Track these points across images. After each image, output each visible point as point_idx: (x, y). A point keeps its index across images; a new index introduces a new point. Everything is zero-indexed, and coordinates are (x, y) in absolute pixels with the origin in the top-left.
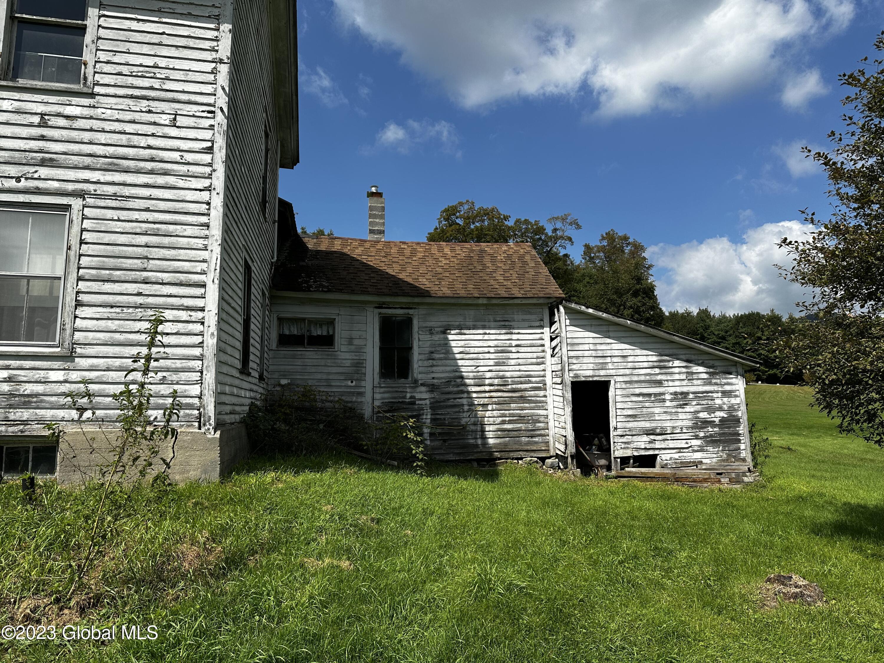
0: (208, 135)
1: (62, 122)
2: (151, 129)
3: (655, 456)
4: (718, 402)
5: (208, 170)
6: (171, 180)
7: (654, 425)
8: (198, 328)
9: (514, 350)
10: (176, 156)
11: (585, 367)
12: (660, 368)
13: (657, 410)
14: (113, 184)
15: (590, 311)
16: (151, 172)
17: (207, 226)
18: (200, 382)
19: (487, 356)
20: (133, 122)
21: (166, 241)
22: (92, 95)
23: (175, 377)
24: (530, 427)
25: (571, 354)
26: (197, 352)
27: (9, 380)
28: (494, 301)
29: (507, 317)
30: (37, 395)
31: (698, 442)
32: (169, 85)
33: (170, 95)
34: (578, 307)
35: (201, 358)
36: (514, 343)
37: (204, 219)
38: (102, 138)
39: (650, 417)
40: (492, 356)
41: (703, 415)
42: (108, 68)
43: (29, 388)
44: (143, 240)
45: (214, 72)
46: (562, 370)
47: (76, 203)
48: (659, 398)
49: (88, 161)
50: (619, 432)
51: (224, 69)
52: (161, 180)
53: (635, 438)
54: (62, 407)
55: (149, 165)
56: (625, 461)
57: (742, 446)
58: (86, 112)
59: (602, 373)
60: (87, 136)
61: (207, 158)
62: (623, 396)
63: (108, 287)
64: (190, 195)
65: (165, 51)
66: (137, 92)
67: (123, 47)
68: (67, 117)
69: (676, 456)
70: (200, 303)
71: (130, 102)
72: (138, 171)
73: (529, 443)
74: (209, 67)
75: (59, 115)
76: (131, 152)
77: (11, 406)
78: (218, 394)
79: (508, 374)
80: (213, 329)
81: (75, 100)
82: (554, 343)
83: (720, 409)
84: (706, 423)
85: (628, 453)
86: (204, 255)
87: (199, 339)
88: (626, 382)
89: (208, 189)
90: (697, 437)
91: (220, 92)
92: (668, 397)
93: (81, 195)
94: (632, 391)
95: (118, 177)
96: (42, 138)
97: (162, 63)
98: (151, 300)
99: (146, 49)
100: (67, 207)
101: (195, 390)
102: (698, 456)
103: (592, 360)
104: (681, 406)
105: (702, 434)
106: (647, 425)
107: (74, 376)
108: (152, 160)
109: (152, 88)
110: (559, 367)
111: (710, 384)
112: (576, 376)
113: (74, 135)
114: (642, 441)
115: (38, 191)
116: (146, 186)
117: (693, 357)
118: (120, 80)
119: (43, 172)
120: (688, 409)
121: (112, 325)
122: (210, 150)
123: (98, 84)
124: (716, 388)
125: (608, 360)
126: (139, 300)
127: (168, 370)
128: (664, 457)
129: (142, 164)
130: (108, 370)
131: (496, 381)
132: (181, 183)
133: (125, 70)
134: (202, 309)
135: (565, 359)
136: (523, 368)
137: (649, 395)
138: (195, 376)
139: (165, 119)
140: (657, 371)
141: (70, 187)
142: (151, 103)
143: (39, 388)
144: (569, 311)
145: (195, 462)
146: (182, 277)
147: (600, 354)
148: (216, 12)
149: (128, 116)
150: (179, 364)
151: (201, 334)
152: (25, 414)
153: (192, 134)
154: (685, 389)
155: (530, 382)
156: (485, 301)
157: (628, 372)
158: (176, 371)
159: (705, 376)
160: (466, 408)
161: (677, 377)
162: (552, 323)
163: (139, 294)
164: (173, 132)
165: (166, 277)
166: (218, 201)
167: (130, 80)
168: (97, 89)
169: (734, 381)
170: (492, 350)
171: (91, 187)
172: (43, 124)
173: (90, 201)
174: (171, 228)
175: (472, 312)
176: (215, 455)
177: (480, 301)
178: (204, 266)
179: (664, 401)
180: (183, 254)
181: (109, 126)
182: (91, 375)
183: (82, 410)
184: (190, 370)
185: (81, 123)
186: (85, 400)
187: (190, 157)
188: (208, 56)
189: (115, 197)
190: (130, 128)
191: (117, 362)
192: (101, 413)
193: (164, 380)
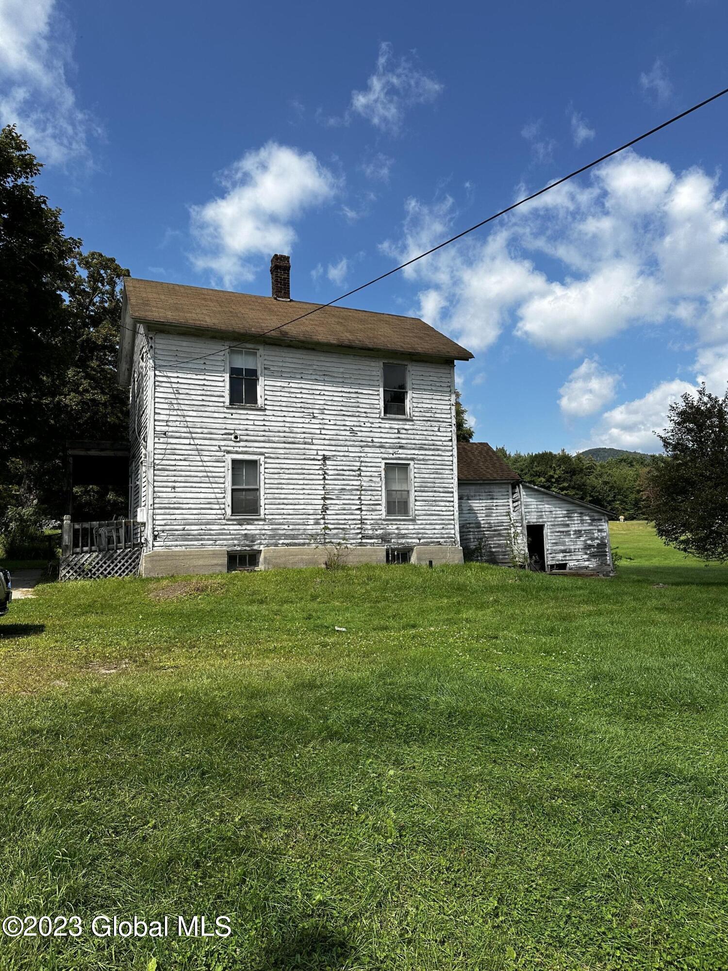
0: (450, 434)
1: (404, 431)
2: (432, 433)
3: (566, 564)
4: (596, 535)
5: (451, 448)
7: (566, 547)
8: (452, 509)
9: (494, 508)
10: (440, 443)
11: (532, 517)
12: (568, 517)
13: (567, 540)
14: (422, 455)
15: (536, 487)
16: (434, 450)
17: (452, 470)
18: (454, 529)
19: (482, 512)
20: (426, 430)
21: (440, 476)
22: (412, 421)
23: (446, 527)
24: (504, 550)
25: (526, 510)
26: (452, 517)
27: (397, 529)
28: (486, 482)
29: (491, 490)
30: (406, 534)
31: (586, 557)
32: (437, 415)
33: (437, 419)
34: (530, 485)
35: (453, 520)
36: (495, 504)
37: (451, 467)
38: (417, 437)
39: (564, 544)
40: (484, 512)
41: (589, 542)
42: (416, 409)
43: (403, 532)
44: (433, 476)
45: (450, 409)
46: (522, 519)
47: (412, 463)
48: (567, 533)
49: (414, 446)
50: (549, 552)
51: (453, 408)
52: (437, 453)
53: (557, 555)
54: (414, 538)
55: (432, 447)
56: (552, 566)
57: (608, 558)
58: (411, 427)
59: (541, 520)
60: (412, 437)
61: (450, 444)
62: (551, 532)
63: (424, 494)
64: (446, 458)
65: (434, 402)
66: (426, 419)
67: (421, 400)
68: (406, 430)
69: (577, 563)
70: (452, 499)
71: (424, 422)
72: (430, 450)
73: (502, 559)
74: (448, 407)
75: (403, 429)
76: (426, 442)
77: (399, 538)
78: (460, 532)
79: (492, 521)
80: (457, 509)
81: (408, 423)
82: (516, 504)
83: (597, 538)
84: (590, 546)
85: (554, 563)
86: (452, 481)
87: (452, 513)
88: (552, 525)
89: (452, 455)
90: (586, 554)
91: (453, 418)
92: (572, 533)
93: (412, 459)
94: (555, 530)
95: (424, 452)
96: (399, 438)
97: (434, 406)
98: (437, 498)
99: (428, 401)
100: (409, 464)
101: (453, 531)
102: (587, 563)
103: (536, 514)
104: (578, 537)
105: (588, 552)
106: (563, 548)
107: (416, 527)
108: (433, 445)
109: (431, 417)
110: (520, 517)
111: (592, 525)
112: (529, 522)
113: (408, 436)
114: (560, 556)
115: (399, 459)
116: (433, 455)
117: (583, 511)
118: (421, 414)
119: (401, 451)
120: (582, 539)
121: (426, 508)
122: (451, 440)
123: (414, 416)
124: (594, 528)
125: (544, 513)
126: (434, 499)
127: (444, 524)
128: (571, 564)
129: (430, 447)
130: (426, 524)
131: (486, 525)
132: (443, 454)
133: (422, 410)
134: (453, 502)
135: (523, 513)
136: (499, 518)
137: (563, 532)
138: (452, 527)
139: (436, 429)
140: (567, 519)
141: (409, 456)
142: (432, 423)
143: (406, 532)
144: (525, 487)
145: (456, 557)
146: (446, 489)
147: (539, 510)
148: (449, 384)
149: (424, 428)
150: (447, 522)
151: (453, 511)
152: (403, 541)
153: (445, 434)
154: (580, 528)
155: (503, 526)
156: (481, 482)
157: (553, 519)
158: (447, 524)
159: (589, 521)
160: (472, 540)
161: (576, 522)
162: (513, 493)
163: (434, 496)
164: (439, 434)
165: (441, 490)
166: (455, 460)
167: (424, 414)
168: (414, 418)
169: (603, 524)
170: (484, 508)
171: (416, 456)
172: (399, 433)
173: (416, 462)
174: (441, 471)
175: (473, 487)
176: (461, 555)
177: (479, 482)
178: (452, 485)
179: (570, 535)
180: (446, 481)
181: (419, 432)
182: (422, 526)
183: (420, 539)
184: (451, 524)
185: (410, 432)
186: (420, 535)
187: (445, 443)
188: (448, 403)
189: (423, 460)
190: (425, 433)
191: (429, 522)
192: (425, 540)
193: (443, 528)
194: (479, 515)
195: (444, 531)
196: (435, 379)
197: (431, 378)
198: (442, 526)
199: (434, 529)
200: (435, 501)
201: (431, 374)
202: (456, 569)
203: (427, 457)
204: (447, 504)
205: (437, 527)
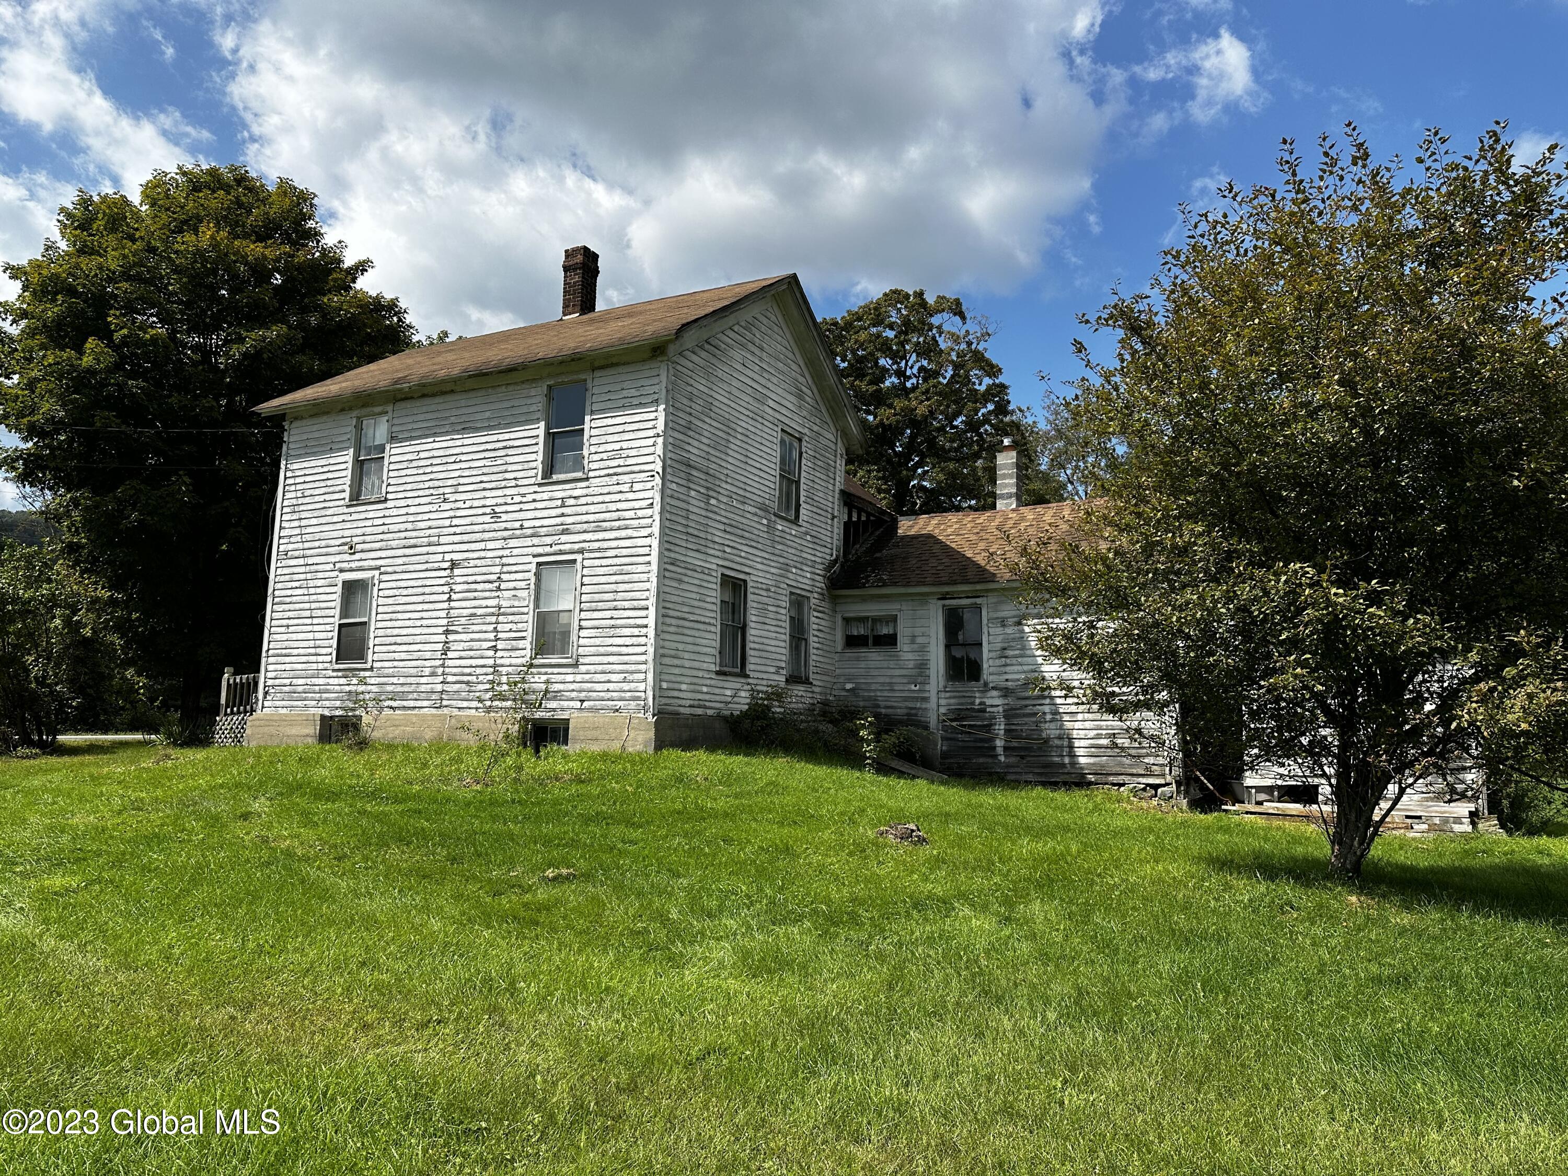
0: (650, 494)
1: (572, 502)
2: (618, 497)
5: (650, 521)
6: (629, 532)
8: (644, 640)
10: (630, 514)
14: (598, 540)
16: (619, 529)
17: (649, 563)
18: (645, 680)
20: (609, 493)
21: (626, 578)
22: (587, 479)
23: (630, 677)
26: (643, 658)
30: (559, 691)
32: (628, 461)
33: (629, 469)
35: (645, 663)
37: (648, 559)
38: (592, 508)
42: (596, 457)
43: (557, 687)
44: (614, 579)
45: (654, 444)
47: (579, 557)
49: (585, 526)
51: (660, 440)
52: (623, 533)
54: (572, 699)
55: (617, 524)
56: (1264, 792)
58: (585, 492)
60: (585, 509)
61: (650, 512)
63: (596, 615)
64: (640, 542)
65: (626, 436)
66: (611, 471)
68: (575, 498)
70: (644, 621)
71: (607, 479)
72: (611, 529)
74: (650, 442)
75: (571, 497)
76: (607, 516)
77: (548, 699)
78: (655, 689)
80: (652, 641)
81: (579, 485)
85: (1271, 782)
86: (647, 585)
87: (644, 649)
89: (650, 535)
91: (657, 459)
93: (581, 551)
95: (600, 536)
96: (563, 515)
97: (625, 445)
98: (618, 622)
99: (615, 438)
100: (574, 561)
101: (642, 687)
107: (579, 678)
108: (619, 519)
109: (619, 466)
113: (578, 509)
115: (561, 553)
116: (616, 539)
118: (602, 464)
119: (564, 538)
121: (597, 641)
122: (651, 505)
123: (590, 470)
126: (612, 622)
127: (627, 672)
129: (614, 523)
130: (596, 673)
132: (635, 534)
133: (604, 456)
134: (646, 626)
138: (642, 676)
139: (626, 488)
141: (576, 546)
142: (620, 477)
143: (562, 687)
145: (640, 739)
146: (635, 603)
148: (656, 397)
149: (606, 490)
150: (633, 667)
151: (646, 645)
152: (554, 705)
153: (641, 495)
158: (632, 672)
163: (612, 618)
164: (631, 496)
166: (655, 544)
167: (608, 463)
168: (591, 474)
171: (587, 545)
172: (563, 506)
173: (586, 555)
174: (630, 568)
176: (652, 734)
178: (647, 594)
180: (636, 586)
181: (596, 499)
182: (587, 677)
183: (582, 701)
184: (639, 672)
185: (583, 501)
186: (584, 694)
187: (640, 513)
188: (651, 433)
189: (599, 550)
190: (607, 498)
191: (600, 668)
192: (592, 703)
193: (624, 681)
195: (626, 686)
196: (633, 392)
197: (625, 393)
198: (623, 675)
199: (609, 682)
200: (613, 627)
201: (625, 385)
202: (639, 760)
203: (605, 545)
204: (636, 631)
205: (614, 677)
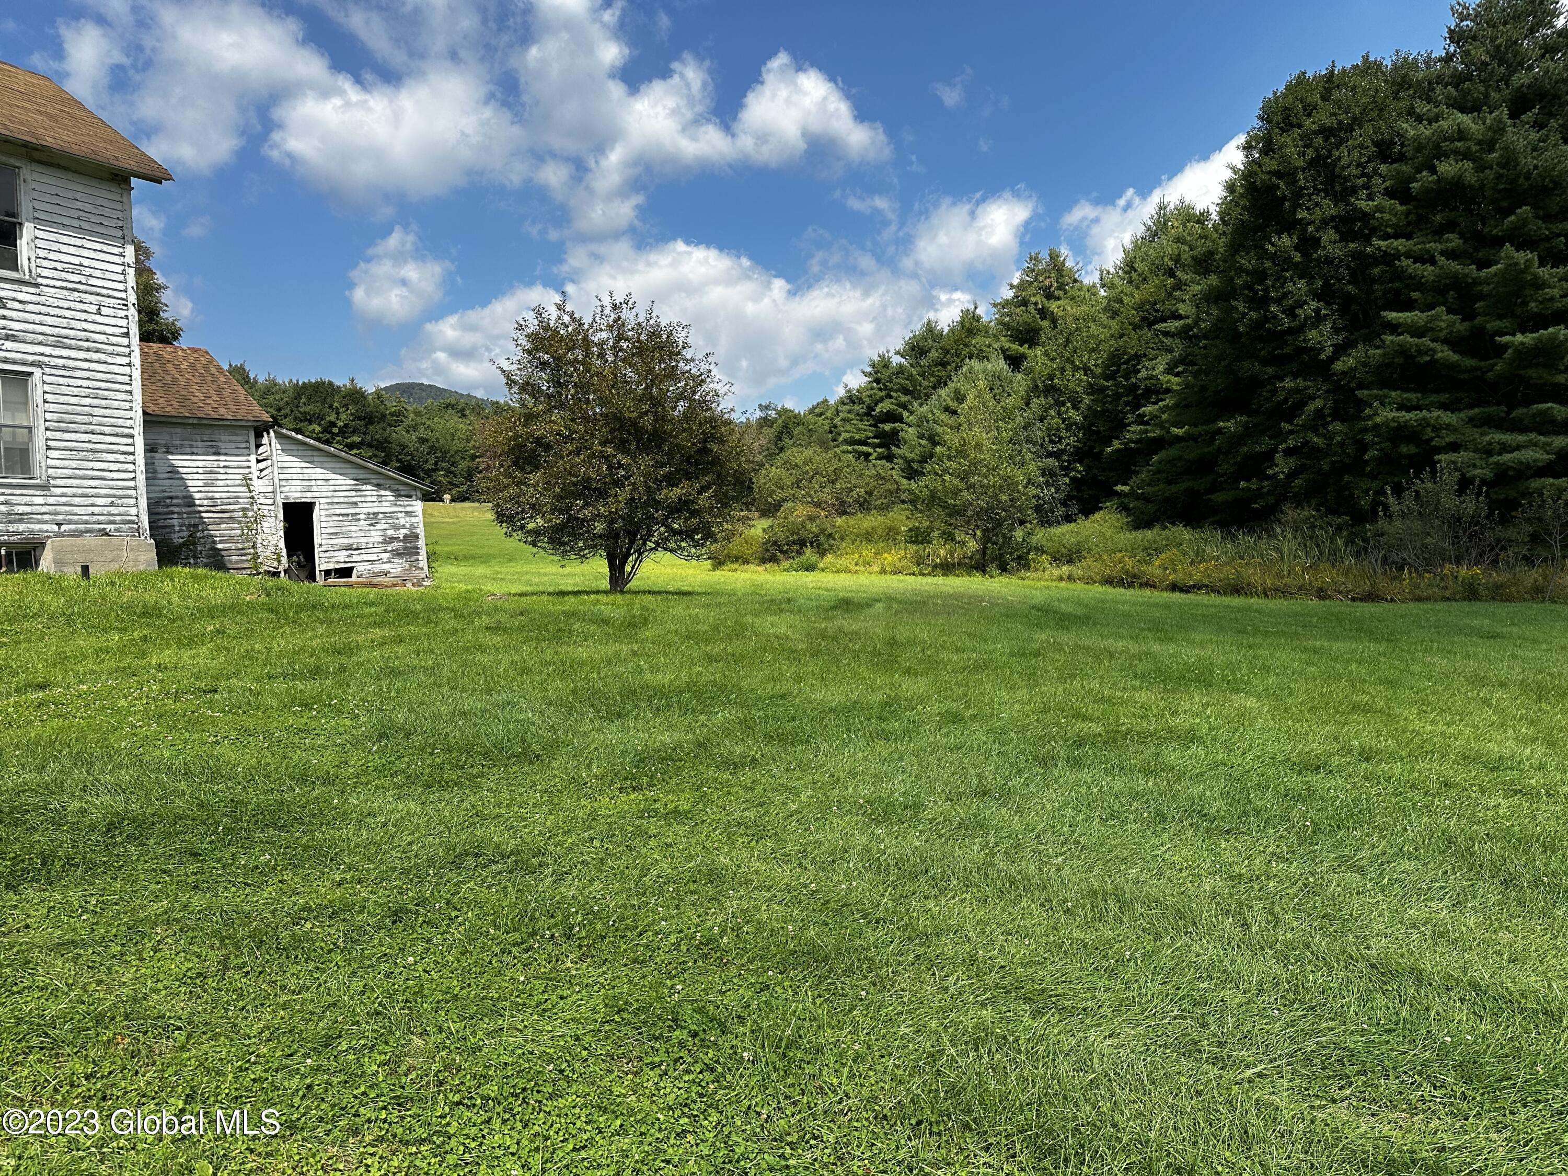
0: (124, 323)
1: (17, 305)
2: (83, 316)
3: (351, 569)
4: (402, 521)
5: (127, 350)
6: (103, 357)
7: (351, 541)
8: (131, 467)
9: (222, 471)
10: (103, 338)
11: (293, 489)
12: (356, 491)
13: (353, 528)
14: (61, 357)
15: (300, 437)
16: (88, 350)
17: (131, 392)
18: (137, 505)
19: (196, 476)
20: (70, 309)
21: (103, 402)
22: (37, 285)
23: (119, 502)
24: (240, 546)
25: (282, 477)
26: (132, 484)
27: (6, 503)
28: (205, 422)
29: (216, 437)
30: (27, 514)
31: (387, 555)
32: (93, 281)
33: (95, 289)
34: (288, 433)
35: (135, 488)
36: (222, 464)
37: (128, 388)
38: (49, 320)
39: (348, 535)
40: (201, 477)
41: (391, 532)
42: (45, 263)
43: (21, 509)
44: (87, 401)
45: (123, 273)
46: (274, 492)
47: (37, 372)
48: (355, 518)
49: (41, 338)
50: (323, 548)
51: (131, 272)
52: (95, 356)
53: (336, 553)
54: (46, 522)
55: (86, 344)
56: (328, 573)
57: (420, 558)
58: (34, 298)
59: (309, 495)
60: (37, 318)
61: (125, 341)
62: (327, 516)
63: (67, 436)
64: (117, 369)
65: (86, 253)
66: (69, 285)
67: (55, 247)
68: (20, 302)
69: (369, 567)
70: (131, 449)
71: (65, 292)
72: (78, 349)
73: (237, 562)
74: (120, 269)
75: (14, 299)
76: (71, 333)
77: (10, 522)
78: (151, 513)
79: (217, 495)
80: (143, 468)
81: (24, 289)
82: (262, 465)
83: (404, 527)
84: (393, 539)
85: (331, 566)
86: (129, 414)
87: (132, 475)
88: (328, 504)
89: (129, 365)
90: (386, 551)
91: (130, 291)
92: (362, 516)
93: (38, 365)
94: (332, 512)
95: (64, 352)
97: (86, 262)
98: (98, 446)
99: (72, 250)
100: (30, 374)
101: (133, 511)
102: (386, 567)
103: (299, 483)
104: (373, 525)
105: (389, 549)
106: (346, 541)
107: (51, 500)
108: (87, 340)
109: (80, 283)
110: (270, 489)
111: (395, 505)
112: (287, 498)
113: (27, 316)
114: (342, 556)
116: (86, 360)
117: (382, 482)
118: (56, 274)
119: (9, 345)
120: (379, 527)
121: (74, 464)
122: (127, 335)
123: (39, 276)
124: (401, 509)
125: (313, 483)
126: (90, 446)
127: (114, 496)
128: (359, 569)
129: (80, 343)
130: (74, 496)
131: (206, 502)
132: (110, 360)
133: (59, 266)
134: (133, 454)
135: (276, 481)
136: (231, 489)
137: (347, 515)
138: (133, 501)
139: (93, 308)
140: (354, 493)
141: (31, 358)
142: (81, 295)
143: (28, 509)
144: (279, 436)
145: (141, 559)
146: (118, 430)
147: (306, 477)
148: (120, 223)
149: (66, 304)
150: (121, 492)
151: (134, 471)
152: (21, 528)
153: (113, 321)
154: (376, 510)
155: (238, 503)
156: (195, 421)
157: (330, 494)
158: (120, 497)
159: (392, 498)
160: (177, 528)
161: (369, 499)
162: (258, 446)
163: (90, 442)
164: (99, 319)
165: (107, 430)
166: (137, 374)
167: (64, 275)
168: (40, 280)
169: (414, 503)
170: (200, 470)
171: (46, 359)
173: (47, 370)
174: (106, 393)
175: (179, 431)
176: (154, 554)
177: (190, 421)
178: (131, 422)
179: (359, 520)
180: (117, 413)
181: (53, 311)
182: (64, 500)
183: (59, 524)
184: (130, 497)
185: (30, 307)
186: (61, 517)
187: (114, 340)
188: (119, 260)
189: (64, 367)
190: (68, 314)
191: (80, 491)
192: (73, 527)
193: (112, 504)
194: (190, 483)
195: (114, 510)
196: (88, 208)
197: (78, 205)
198: (109, 500)
199: (93, 505)
200: (92, 451)
201: (78, 196)
202: (140, 579)
203: (72, 364)
204: (121, 458)
205: (99, 501)
